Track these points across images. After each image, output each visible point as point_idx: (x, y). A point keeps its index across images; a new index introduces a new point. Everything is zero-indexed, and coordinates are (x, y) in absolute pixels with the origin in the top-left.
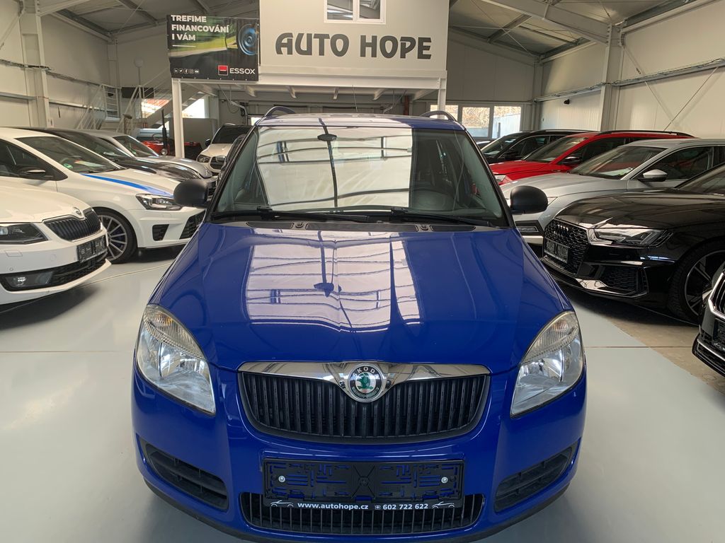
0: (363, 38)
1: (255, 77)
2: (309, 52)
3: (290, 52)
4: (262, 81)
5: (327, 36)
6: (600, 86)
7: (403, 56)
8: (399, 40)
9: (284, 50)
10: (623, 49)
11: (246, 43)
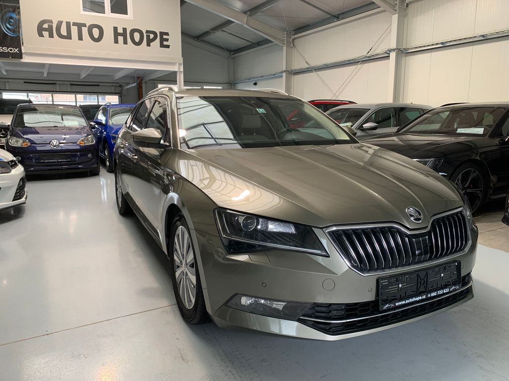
0: (115, 29)
1: (20, 55)
2: (69, 37)
3: (51, 36)
4: (26, 59)
5: (85, 25)
6: (282, 72)
7: (148, 45)
8: (144, 32)
9: (46, 34)
10: (293, 50)
11: (8, 25)
